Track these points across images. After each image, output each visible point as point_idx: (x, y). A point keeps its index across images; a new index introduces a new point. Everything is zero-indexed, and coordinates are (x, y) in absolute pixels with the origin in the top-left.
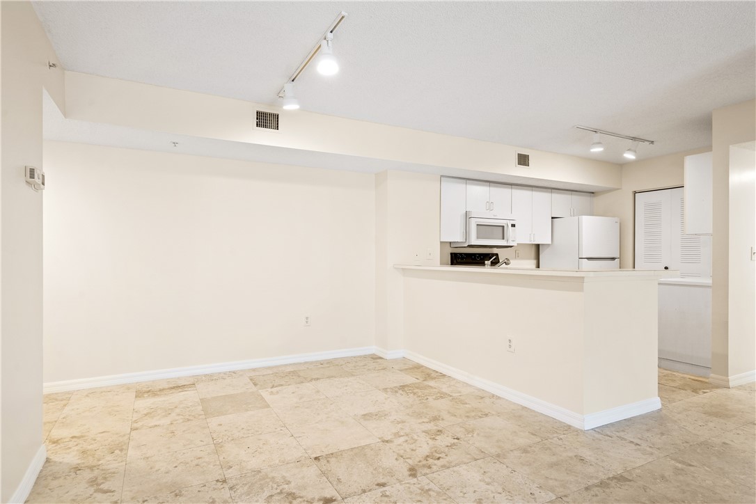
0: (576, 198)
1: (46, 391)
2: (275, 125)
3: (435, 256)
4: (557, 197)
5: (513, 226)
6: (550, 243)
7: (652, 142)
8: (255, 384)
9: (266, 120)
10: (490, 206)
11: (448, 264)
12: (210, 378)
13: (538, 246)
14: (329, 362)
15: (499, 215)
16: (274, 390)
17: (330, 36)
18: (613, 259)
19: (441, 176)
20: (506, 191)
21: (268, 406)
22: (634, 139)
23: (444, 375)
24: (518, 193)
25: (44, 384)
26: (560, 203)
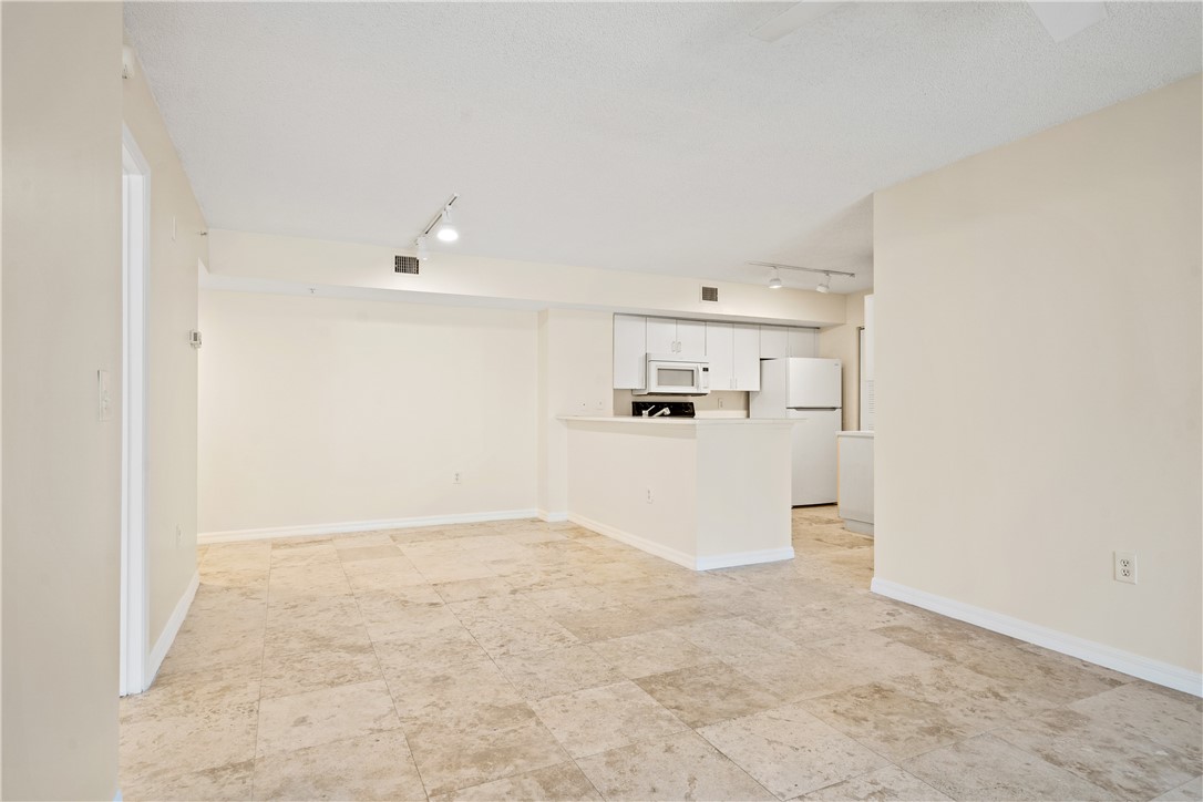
0: (793, 335)
1: (199, 542)
2: (414, 269)
3: (606, 406)
4: (767, 334)
5: (706, 370)
6: (758, 389)
7: (852, 275)
8: (394, 541)
9: (405, 265)
10: (677, 346)
11: (628, 415)
12: (349, 535)
13: (748, 393)
14: (481, 524)
15: (687, 358)
16: (413, 544)
17: (448, 208)
18: (834, 408)
19: (615, 314)
20: (699, 329)
21: (403, 555)
22: (827, 272)
23: (599, 535)
24: (713, 330)
25: (199, 535)
26: (772, 342)
